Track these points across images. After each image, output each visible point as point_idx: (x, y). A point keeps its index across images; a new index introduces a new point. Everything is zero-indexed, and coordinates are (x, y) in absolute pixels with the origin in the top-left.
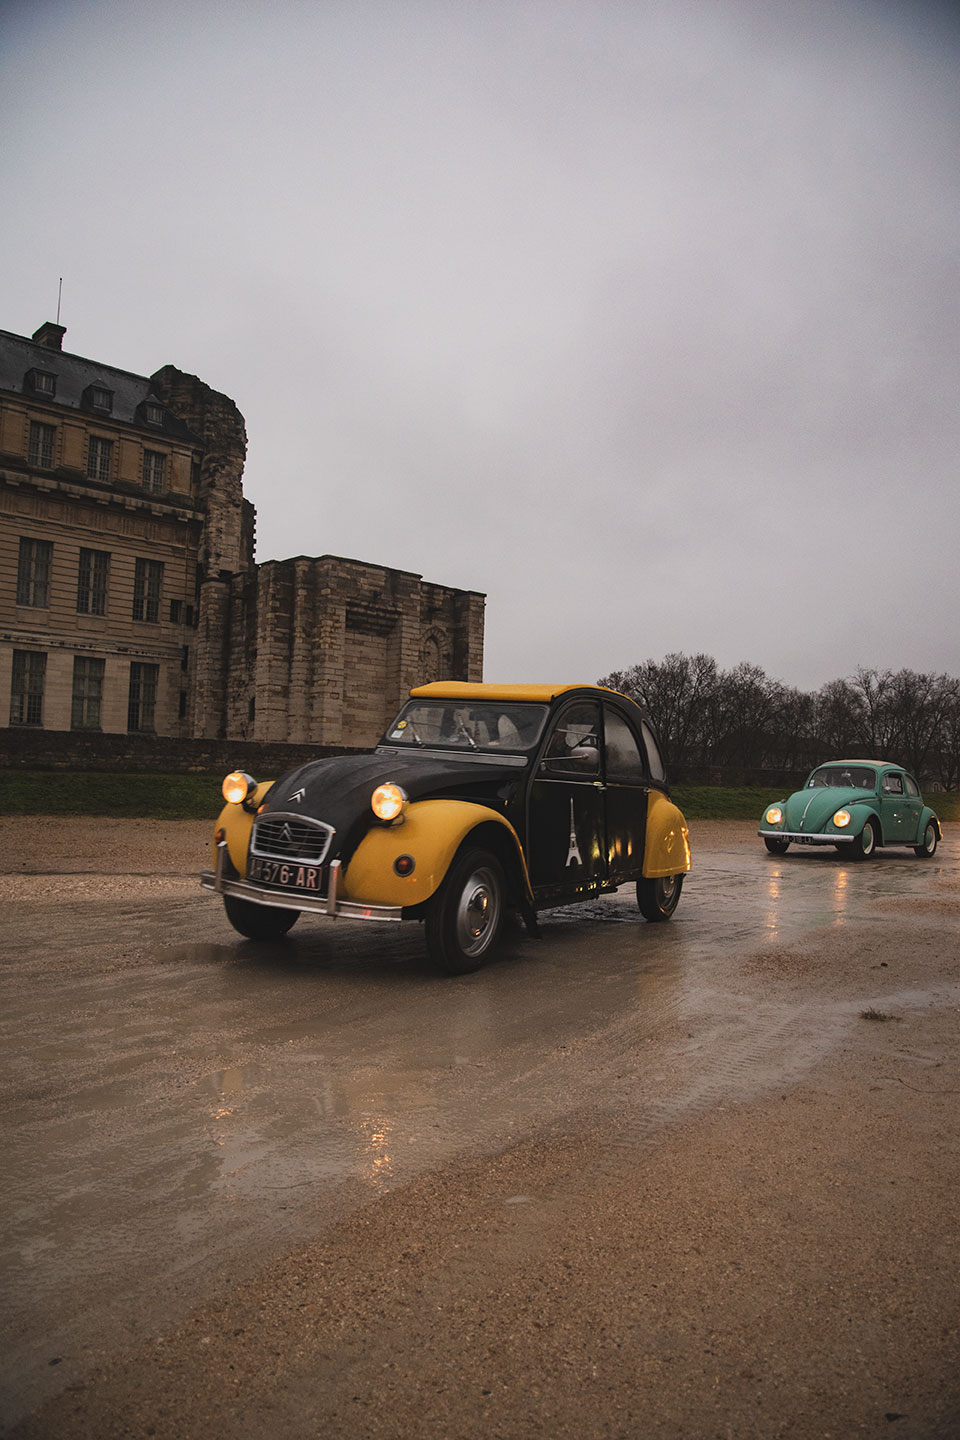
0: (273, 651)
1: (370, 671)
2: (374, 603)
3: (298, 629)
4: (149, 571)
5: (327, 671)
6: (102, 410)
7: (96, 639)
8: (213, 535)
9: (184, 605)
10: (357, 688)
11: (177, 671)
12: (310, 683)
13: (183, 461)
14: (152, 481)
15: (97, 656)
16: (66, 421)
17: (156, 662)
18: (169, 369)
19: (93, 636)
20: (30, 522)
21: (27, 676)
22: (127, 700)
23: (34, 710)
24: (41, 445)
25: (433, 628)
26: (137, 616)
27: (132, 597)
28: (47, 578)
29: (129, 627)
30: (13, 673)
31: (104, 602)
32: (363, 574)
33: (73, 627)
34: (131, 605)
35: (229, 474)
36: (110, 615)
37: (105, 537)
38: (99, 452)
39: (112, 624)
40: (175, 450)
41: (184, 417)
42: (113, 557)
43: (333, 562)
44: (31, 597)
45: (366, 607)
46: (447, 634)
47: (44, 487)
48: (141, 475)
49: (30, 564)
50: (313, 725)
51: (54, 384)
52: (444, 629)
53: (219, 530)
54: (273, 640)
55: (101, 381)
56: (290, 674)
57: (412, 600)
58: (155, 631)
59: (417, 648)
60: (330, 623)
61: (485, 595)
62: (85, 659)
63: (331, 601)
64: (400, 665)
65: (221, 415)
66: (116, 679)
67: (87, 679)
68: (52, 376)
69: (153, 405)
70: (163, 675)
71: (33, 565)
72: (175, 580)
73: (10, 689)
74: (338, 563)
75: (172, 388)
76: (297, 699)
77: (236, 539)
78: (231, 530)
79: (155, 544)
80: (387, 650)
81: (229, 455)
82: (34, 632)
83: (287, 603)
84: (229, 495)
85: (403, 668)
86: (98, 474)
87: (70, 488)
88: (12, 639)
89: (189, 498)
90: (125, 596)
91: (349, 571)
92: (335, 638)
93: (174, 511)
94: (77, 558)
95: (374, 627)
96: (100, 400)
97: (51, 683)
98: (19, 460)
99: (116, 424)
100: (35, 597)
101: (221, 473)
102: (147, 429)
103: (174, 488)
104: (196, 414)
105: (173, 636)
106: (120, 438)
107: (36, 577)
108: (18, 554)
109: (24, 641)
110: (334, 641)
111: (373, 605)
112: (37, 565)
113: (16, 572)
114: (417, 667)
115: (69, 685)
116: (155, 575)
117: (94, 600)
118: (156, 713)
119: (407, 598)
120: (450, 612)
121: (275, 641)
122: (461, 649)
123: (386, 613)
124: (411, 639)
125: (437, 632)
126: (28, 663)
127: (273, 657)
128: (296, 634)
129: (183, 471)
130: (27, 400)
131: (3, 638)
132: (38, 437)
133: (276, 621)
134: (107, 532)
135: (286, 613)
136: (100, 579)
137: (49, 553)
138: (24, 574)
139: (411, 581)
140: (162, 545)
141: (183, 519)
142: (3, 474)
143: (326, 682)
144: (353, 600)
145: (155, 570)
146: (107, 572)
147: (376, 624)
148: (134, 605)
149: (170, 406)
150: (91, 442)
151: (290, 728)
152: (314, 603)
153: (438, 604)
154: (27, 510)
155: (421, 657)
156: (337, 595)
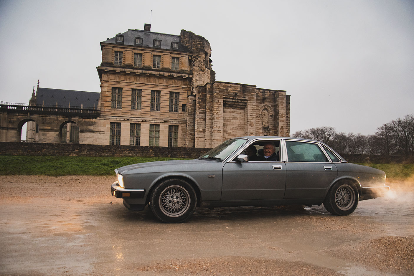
0: (199, 117)
1: (238, 123)
2: (236, 97)
3: (207, 109)
4: (174, 95)
5: (215, 123)
6: (158, 47)
7: (157, 119)
8: (194, 82)
9: (186, 106)
10: (232, 129)
11: (185, 127)
12: (211, 127)
13: (185, 59)
14: (175, 67)
15: (157, 124)
16: (145, 51)
17: (177, 125)
18: (183, 32)
20: (134, 84)
21: (135, 131)
22: (168, 137)
23: (138, 141)
24: (138, 60)
25: (265, 105)
26: (171, 110)
27: (168, 104)
28: (141, 100)
29: (168, 114)
30: (131, 131)
31: (160, 106)
32: (230, 87)
33: (149, 115)
34: (169, 107)
35: (200, 61)
36: (162, 111)
37: (159, 86)
38: (157, 60)
39: (162, 113)
40: (182, 56)
41: (187, 45)
42: (162, 92)
43: (217, 83)
44: (136, 107)
45: (232, 99)
46: (271, 107)
47: (137, 73)
48: (171, 65)
50: (212, 142)
51: (142, 41)
52: (270, 105)
53: (197, 80)
55: (159, 38)
56: (205, 125)
57: (252, 95)
58: (177, 114)
59: (255, 113)
60: (217, 105)
61: (286, 91)
62: (153, 125)
63: (217, 97)
64: (248, 119)
65: (198, 42)
66: (164, 131)
67: (154, 131)
68: (140, 39)
69: (175, 43)
70: (180, 129)
71: (136, 97)
72: (183, 98)
73: (130, 135)
74: (219, 84)
75: (183, 37)
76: (207, 133)
77: (203, 82)
78: (201, 79)
79: (176, 87)
80: (245, 114)
81: (199, 55)
82: (136, 118)
83: (204, 100)
84: (200, 68)
85: (248, 120)
86: (157, 67)
87: (146, 72)
88: (130, 120)
89: (188, 71)
90: (166, 104)
91: (224, 86)
92: (219, 111)
93: (181, 75)
94: (150, 93)
95: (238, 106)
96: (157, 44)
97: (143, 133)
98: (131, 65)
99: (162, 50)
100: (137, 107)
101: (196, 61)
102: (172, 50)
103: (182, 68)
104: (190, 43)
105: (183, 116)
106: (163, 54)
107: (137, 100)
108: (131, 94)
109: (133, 120)
110: (218, 112)
111: (235, 98)
112: (138, 97)
113: (130, 99)
114: (255, 120)
115: (148, 133)
116: (177, 97)
117: (156, 106)
118: (178, 141)
119: (250, 94)
120: (272, 99)
121: (199, 114)
122: (276, 113)
123: (241, 101)
124: (252, 110)
125: (267, 107)
126: (135, 127)
127: (200, 119)
128: (207, 110)
129: (185, 62)
130: (132, 47)
131: (127, 120)
132: (137, 58)
133: (200, 106)
134: (159, 84)
135: (204, 103)
136: (158, 100)
137: (141, 93)
138: (134, 100)
139: (252, 88)
140: (178, 87)
141: (185, 78)
142: (125, 70)
143: (216, 127)
144: (226, 97)
145: (177, 95)
146: (160, 97)
147: (239, 105)
148: (170, 107)
149: (183, 43)
150: (154, 57)
151: (205, 144)
152: (213, 99)
153: (266, 96)
154: (133, 80)
155: (260, 116)
156: (219, 95)
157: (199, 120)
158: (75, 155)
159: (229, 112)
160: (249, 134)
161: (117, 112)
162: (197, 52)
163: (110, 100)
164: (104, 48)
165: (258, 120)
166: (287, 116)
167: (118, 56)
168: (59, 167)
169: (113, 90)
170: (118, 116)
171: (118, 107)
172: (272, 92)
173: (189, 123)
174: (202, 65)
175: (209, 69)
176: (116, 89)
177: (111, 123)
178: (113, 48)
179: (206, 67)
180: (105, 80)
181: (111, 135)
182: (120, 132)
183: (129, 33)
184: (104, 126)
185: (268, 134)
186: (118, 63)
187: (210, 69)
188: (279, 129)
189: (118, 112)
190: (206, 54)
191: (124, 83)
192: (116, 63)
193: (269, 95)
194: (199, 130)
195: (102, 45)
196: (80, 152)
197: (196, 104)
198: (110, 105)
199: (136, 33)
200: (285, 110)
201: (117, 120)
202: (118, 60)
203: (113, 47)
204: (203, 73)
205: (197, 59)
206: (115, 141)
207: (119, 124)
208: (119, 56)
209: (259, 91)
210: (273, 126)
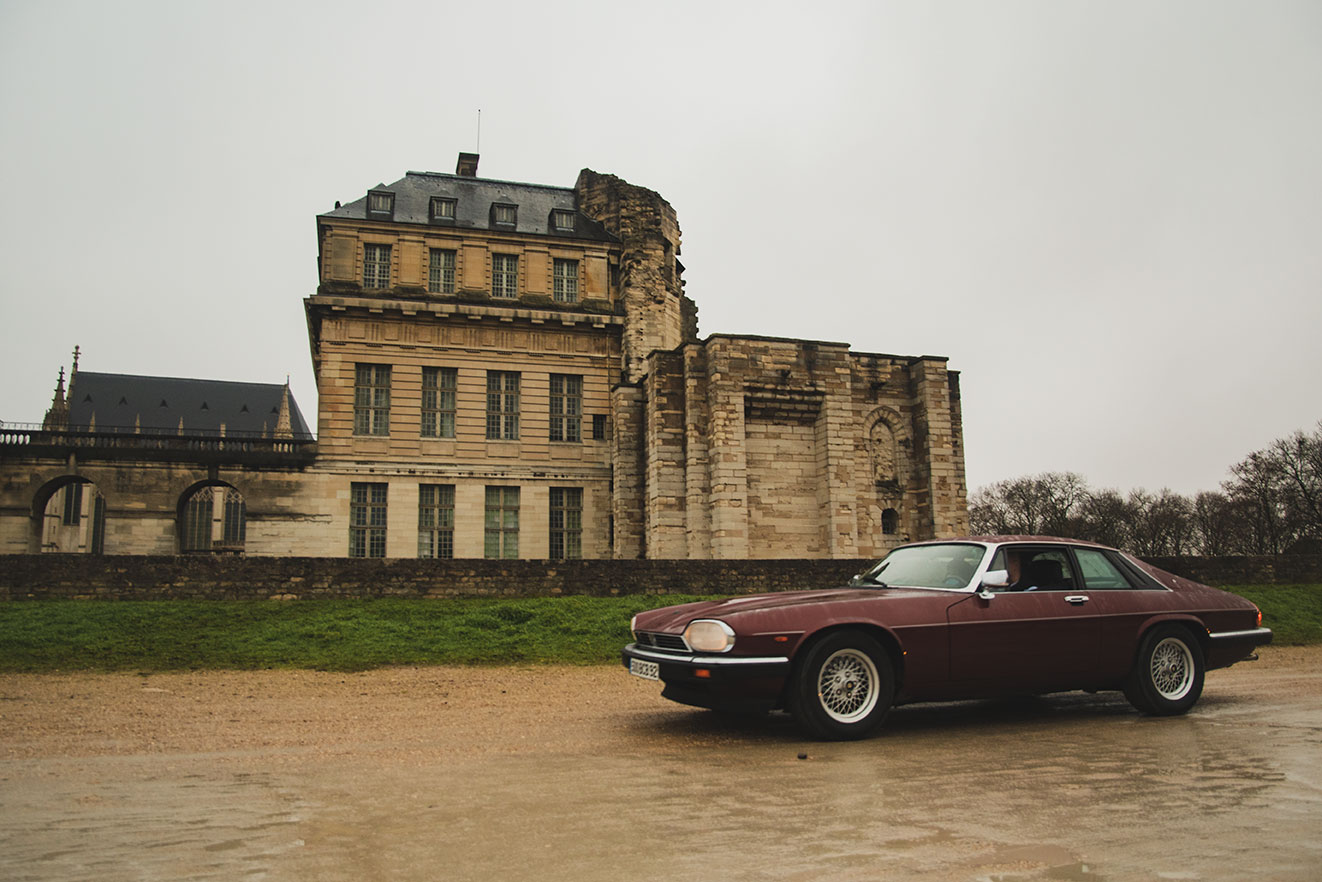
0: (662, 455)
1: (792, 471)
2: (784, 384)
3: (690, 427)
4: (565, 386)
5: (722, 473)
6: (506, 226)
7: (508, 466)
8: (632, 338)
9: (608, 421)
10: (776, 492)
11: (605, 493)
12: (707, 490)
13: (596, 264)
14: (565, 291)
15: (511, 483)
16: (465, 242)
17: (578, 485)
18: (587, 176)
19: (506, 462)
20: (431, 351)
21: (436, 511)
22: (548, 529)
23: (445, 546)
24: (442, 271)
25: (882, 408)
26: (555, 436)
27: (547, 417)
28: (454, 404)
29: (545, 449)
30: (421, 510)
31: (518, 424)
32: (765, 351)
33: (482, 455)
34: (547, 425)
35: (647, 269)
36: (525, 440)
37: (514, 355)
38: (505, 269)
40: (588, 253)
41: (602, 218)
42: (524, 376)
43: (721, 340)
44: (438, 428)
45: (774, 391)
46: (902, 414)
47: (442, 313)
48: (551, 285)
49: (435, 393)
50: (713, 541)
51: (454, 208)
52: (897, 408)
53: (640, 332)
54: (660, 442)
55: (508, 199)
56: (685, 482)
57: (838, 376)
58: (577, 450)
59: (851, 434)
60: (723, 414)
61: (947, 359)
62: (498, 488)
63: (722, 388)
64: (828, 458)
65: (638, 209)
66: (533, 507)
67: (502, 510)
68: (452, 202)
69: (561, 212)
70: (587, 499)
71: (439, 394)
72: (595, 392)
73: (416, 527)
74: (729, 342)
75: (588, 192)
76: (694, 511)
77: (660, 339)
78: (653, 330)
79: (572, 357)
80: (815, 441)
81: (645, 249)
82: (440, 464)
83: (677, 398)
84: (648, 291)
85: (831, 461)
86: (504, 292)
87: (470, 310)
88: (418, 474)
89: (608, 302)
90: (539, 416)
91: (743, 350)
92: (732, 433)
93: (588, 318)
94: (485, 382)
95: (791, 415)
96: (503, 217)
97: (461, 517)
98: (420, 290)
99: (522, 237)
100: (442, 427)
101: (637, 269)
102: (553, 237)
103: (589, 294)
104: (612, 212)
105: (597, 455)
106: (525, 251)
107: (442, 406)
108: (421, 385)
109: (429, 474)
110: (728, 436)
111: (783, 387)
112: (443, 394)
113: (419, 403)
114: (852, 459)
115: (480, 517)
116: (574, 392)
117: (506, 424)
118: (583, 542)
119: (830, 373)
120: (902, 386)
121: (664, 444)
122: (920, 431)
123: (803, 395)
124: (840, 424)
125: (886, 413)
126: (436, 497)
127: (666, 463)
128: (689, 433)
129: (598, 275)
130: (422, 228)
131: (407, 473)
132: (439, 264)
133: (663, 420)
134: (515, 350)
135: (675, 409)
136: (512, 402)
137: (454, 380)
138: (429, 405)
139: (835, 352)
140: (579, 356)
141: (599, 326)
142: (399, 305)
143: (721, 487)
144: (752, 384)
145: (574, 386)
146: (519, 393)
147: (795, 410)
148: (551, 425)
149: (587, 210)
150: (494, 259)
151: (688, 547)
152: (707, 394)
153: (883, 378)
154: (428, 339)
155: (865, 446)
156: (731, 380)
157: (664, 466)
158: (289, 597)
159: (763, 436)
160: (834, 506)
161: (374, 446)
162: (638, 241)
163: (351, 408)
164: (328, 233)
165: (862, 457)
166: (954, 439)
167: (374, 259)
168: (332, 637)
169: (358, 375)
170: (378, 462)
171: (375, 431)
172: (901, 362)
173: (623, 478)
174: (654, 281)
175: (676, 295)
176: (370, 370)
177: (352, 483)
178: (360, 235)
179: (667, 290)
180: (333, 339)
181: (355, 525)
182: (385, 516)
183: (409, 185)
184: (331, 494)
185: (895, 505)
186: (376, 281)
187: (679, 294)
188: (934, 487)
189: (377, 447)
190: (667, 245)
191: (398, 349)
192: (368, 282)
193: (893, 373)
194: (665, 499)
195: (322, 223)
196: (308, 584)
197: (650, 411)
198: (350, 425)
199: (433, 184)
200: (948, 421)
201: (376, 473)
202: (377, 272)
203: (361, 230)
204: (661, 307)
205: (639, 262)
206: (368, 547)
207: (381, 489)
208: (378, 260)
209: (858, 361)
210: (912, 478)
